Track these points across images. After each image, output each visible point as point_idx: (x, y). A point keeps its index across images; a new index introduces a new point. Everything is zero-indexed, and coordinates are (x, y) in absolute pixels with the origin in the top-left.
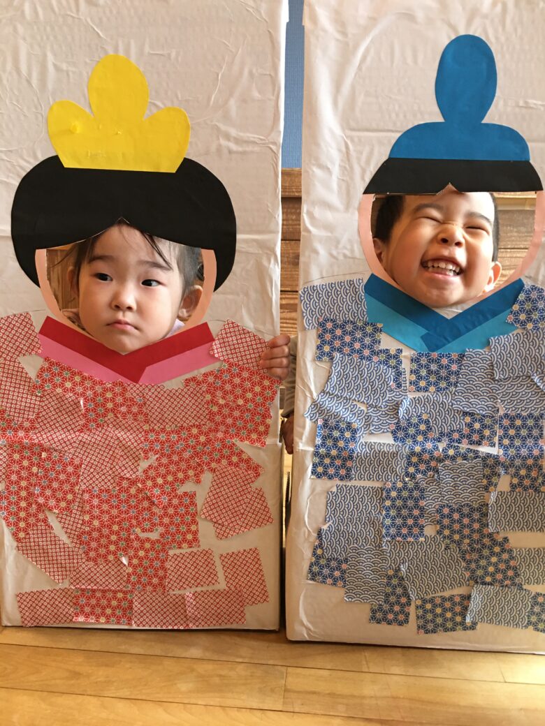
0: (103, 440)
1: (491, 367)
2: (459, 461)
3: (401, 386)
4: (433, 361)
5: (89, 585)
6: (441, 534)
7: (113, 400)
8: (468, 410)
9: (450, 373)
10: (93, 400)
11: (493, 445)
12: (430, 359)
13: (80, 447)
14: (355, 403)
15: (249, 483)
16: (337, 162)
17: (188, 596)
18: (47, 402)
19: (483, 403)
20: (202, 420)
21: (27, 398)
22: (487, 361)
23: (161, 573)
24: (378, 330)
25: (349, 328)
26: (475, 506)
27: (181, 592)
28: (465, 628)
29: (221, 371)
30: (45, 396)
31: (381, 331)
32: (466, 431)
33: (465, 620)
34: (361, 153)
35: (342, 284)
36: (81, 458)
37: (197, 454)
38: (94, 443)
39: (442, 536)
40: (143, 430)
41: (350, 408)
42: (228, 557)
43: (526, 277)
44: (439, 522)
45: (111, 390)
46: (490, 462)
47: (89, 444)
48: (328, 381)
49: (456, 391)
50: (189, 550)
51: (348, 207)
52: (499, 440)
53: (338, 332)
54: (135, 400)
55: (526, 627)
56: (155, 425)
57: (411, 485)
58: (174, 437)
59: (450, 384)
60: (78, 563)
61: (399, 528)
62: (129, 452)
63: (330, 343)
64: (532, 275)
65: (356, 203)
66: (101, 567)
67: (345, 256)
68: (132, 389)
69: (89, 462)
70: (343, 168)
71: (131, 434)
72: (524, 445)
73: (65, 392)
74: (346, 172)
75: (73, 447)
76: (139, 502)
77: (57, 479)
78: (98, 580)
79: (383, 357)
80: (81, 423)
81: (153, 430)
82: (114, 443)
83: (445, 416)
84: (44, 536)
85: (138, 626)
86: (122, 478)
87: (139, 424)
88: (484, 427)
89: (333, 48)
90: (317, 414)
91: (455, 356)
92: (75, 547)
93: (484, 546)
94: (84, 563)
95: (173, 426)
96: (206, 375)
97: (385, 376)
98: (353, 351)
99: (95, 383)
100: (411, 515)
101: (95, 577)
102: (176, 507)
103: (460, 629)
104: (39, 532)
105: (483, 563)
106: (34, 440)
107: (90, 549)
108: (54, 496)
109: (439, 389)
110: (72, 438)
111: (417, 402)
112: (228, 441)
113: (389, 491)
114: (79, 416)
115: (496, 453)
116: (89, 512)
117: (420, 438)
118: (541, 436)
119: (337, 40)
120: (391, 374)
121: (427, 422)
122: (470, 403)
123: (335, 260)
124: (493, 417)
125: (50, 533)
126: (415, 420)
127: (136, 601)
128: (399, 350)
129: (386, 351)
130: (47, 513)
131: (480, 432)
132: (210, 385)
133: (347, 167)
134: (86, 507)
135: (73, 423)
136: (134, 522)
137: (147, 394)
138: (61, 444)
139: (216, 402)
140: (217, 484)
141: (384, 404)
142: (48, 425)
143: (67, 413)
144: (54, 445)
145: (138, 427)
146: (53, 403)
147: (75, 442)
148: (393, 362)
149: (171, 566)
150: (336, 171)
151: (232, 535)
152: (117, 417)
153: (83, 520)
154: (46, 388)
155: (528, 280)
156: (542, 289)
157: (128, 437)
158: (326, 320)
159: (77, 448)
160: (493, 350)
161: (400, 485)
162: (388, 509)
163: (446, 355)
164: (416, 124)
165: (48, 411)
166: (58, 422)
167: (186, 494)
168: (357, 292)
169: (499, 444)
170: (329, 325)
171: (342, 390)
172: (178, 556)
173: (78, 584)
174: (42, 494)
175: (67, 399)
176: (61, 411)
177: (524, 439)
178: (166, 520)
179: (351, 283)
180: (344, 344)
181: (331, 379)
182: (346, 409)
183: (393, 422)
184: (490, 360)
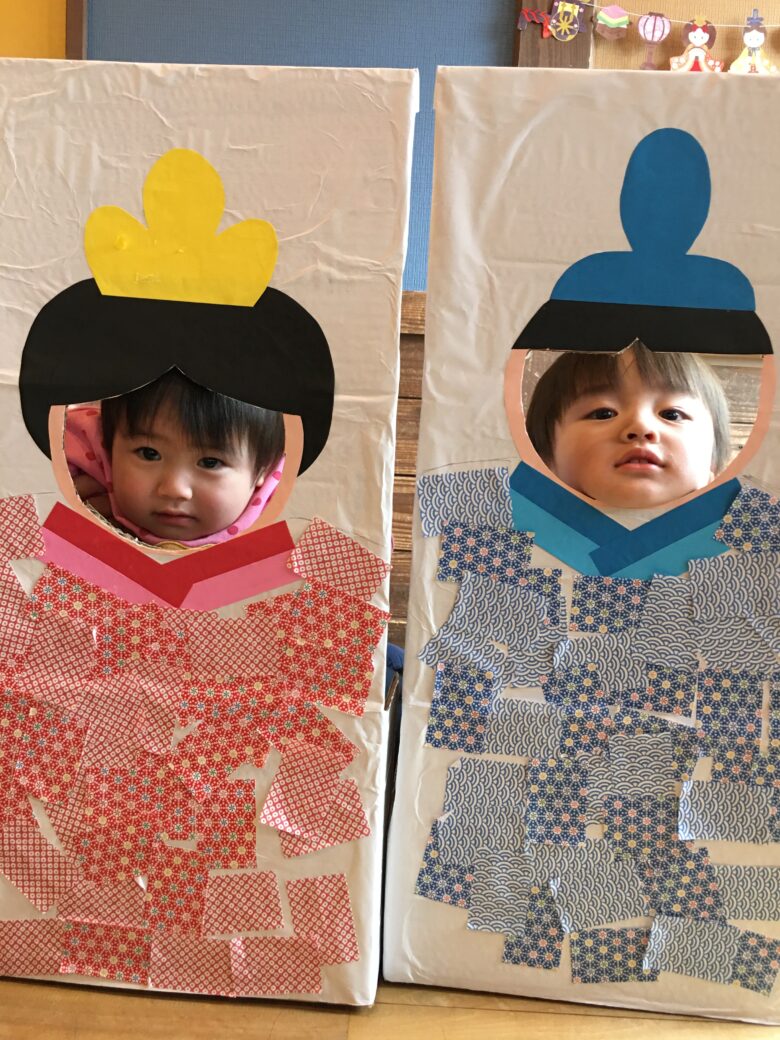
0: (121, 694)
1: (690, 602)
2: (639, 734)
3: (558, 621)
4: (605, 589)
5: (87, 916)
6: (609, 838)
7: (140, 632)
8: (654, 661)
9: (630, 607)
10: (112, 630)
11: (688, 714)
12: (601, 586)
13: (87, 702)
14: (491, 643)
15: (335, 771)
16: (477, 302)
17: (234, 945)
18: (44, 630)
19: (676, 652)
20: (270, 669)
21: (15, 623)
22: (684, 593)
23: (195, 905)
24: (527, 541)
25: (486, 536)
26: (661, 800)
27: (224, 937)
28: (642, 978)
29: (303, 595)
30: (42, 621)
31: (532, 542)
32: (650, 691)
33: (641, 966)
34: (511, 291)
35: (479, 474)
36: (88, 719)
37: (259, 722)
38: (108, 697)
39: (611, 841)
40: (182, 681)
41: (483, 650)
42: (299, 886)
43: (745, 475)
44: (607, 821)
45: (140, 616)
46: (683, 737)
47: (100, 699)
48: (453, 610)
49: (637, 633)
50: (240, 872)
51: (489, 365)
52: (698, 707)
53: (471, 542)
54: (173, 633)
55: (730, 981)
56: (201, 673)
57: (568, 765)
58: (227, 694)
59: (628, 623)
60: (71, 881)
61: (549, 826)
62: (158, 713)
63: (459, 557)
64: (754, 475)
65: (501, 362)
66: (106, 889)
67: (484, 435)
68: (170, 616)
69: (98, 726)
70: (484, 313)
71: (164, 687)
72: (733, 715)
73: (72, 616)
74: (488, 317)
75: (76, 702)
76: (170, 791)
77: (49, 750)
78: (100, 910)
79: (533, 579)
80: (92, 665)
81: (195, 682)
82: (137, 698)
83: (620, 668)
84: (25, 836)
85: (157, 986)
86: (146, 754)
87: (175, 671)
88: (676, 686)
89: (474, 143)
90: (437, 655)
92: (69, 856)
93: (671, 859)
94: (81, 882)
95: (227, 677)
96: (279, 600)
97: (536, 607)
98: (491, 569)
99: (117, 605)
100: (566, 809)
101: (96, 905)
102: (223, 803)
103: (633, 979)
104: (18, 829)
105: (670, 883)
106: (20, 688)
107: (91, 861)
108: (43, 775)
109: (613, 630)
110: (76, 688)
111: (581, 645)
112: (308, 704)
113: (536, 772)
114: (89, 654)
115: (691, 726)
116: (93, 803)
117: (583, 698)
118: (758, 705)
119: (482, 132)
120: (545, 603)
121: (594, 675)
122: (657, 651)
123: (468, 441)
124: (690, 673)
125: (34, 832)
126: (576, 672)
127: (156, 946)
128: (556, 570)
129: (538, 572)
130: (31, 800)
131: (670, 693)
132: (285, 615)
133: (491, 310)
134: (90, 796)
135: (80, 665)
136: (160, 822)
137: (191, 625)
138: (59, 697)
139: (293, 641)
140: (288, 769)
141: (533, 646)
142: (42, 666)
143: (71, 649)
144: (49, 698)
145: (175, 676)
146: (53, 633)
147: (79, 694)
148: (547, 588)
149: (212, 895)
150: (474, 315)
151: (306, 852)
152: (144, 658)
153: (83, 816)
154: (45, 609)
155: (747, 480)
156: (766, 495)
157: (158, 690)
158: (454, 524)
159: (82, 703)
160: (693, 578)
161: (552, 763)
162: (534, 798)
163: (625, 582)
164: (591, 253)
165: (44, 644)
166: (57, 662)
167: (240, 783)
168: (499, 487)
169: (698, 712)
170: (458, 532)
171: (473, 623)
172: (223, 881)
173: (70, 914)
174: (26, 772)
175: (73, 627)
176: (63, 646)
177: (733, 707)
178: (208, 823)
179: (490, 473)
180: (478, 559)
181: (458, 607)
182: (478, 651)
183: (544, 673)
184: (688, 592)
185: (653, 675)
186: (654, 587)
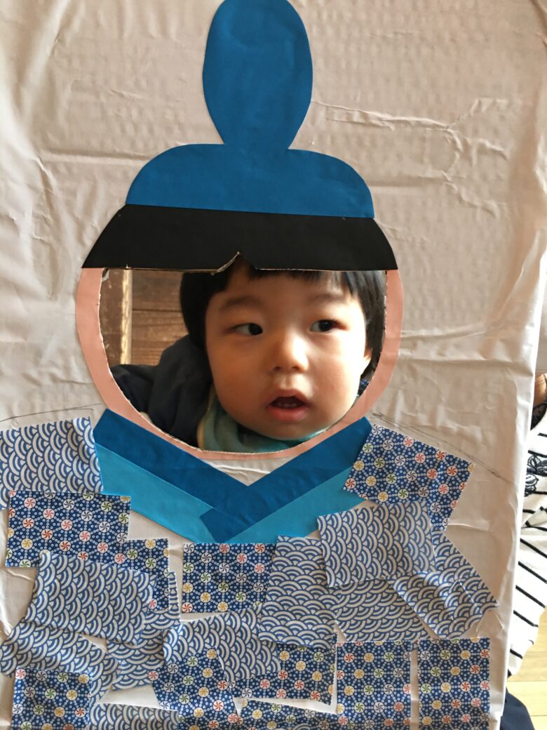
1: (322, 566)
2: (272, 727)
3: (167, 603)
4: (222, 559)
8: (284, 640)
9: (253, 578)
11: (327, 700)
12: (217, 555)
14: (84, 638)
16: (29, 208)
19: (310, 627)
22: (314, 556)
24: (122, 507)
25: (68, 505)
31: (128, 508)
32: (282, 675)
34: (73, 193)
35: (52, 428)
41: (74, 647)
43: (374, 414)
46: (324, 726)
48: (31, 602)
49: (263, 608)
52: (338, 688)
53: (49, 514)
59: (252, 597)
63: (34, 534)
64: (384, 412)
65: (70, 285)
67: (54, 379)
70: (41, 221)
72: (379, 694)
74: (46, 227)
79: (133, 554)
83: (246, 652)
88: (312, 666)
90: (15, 660)
91: (259, 548)
97: (138, 588)
109: (234, 607)
111: (197, 629)
115: (332, 712)
117: (204, 692)
120: (149, 582)
121: (215, 664)
122: (288, 627)
123: (34, 387)
124: (327, 650)
126: (193, 662)
128: (161, 541)
129: (139, 544)
131: (306, 676)
133: (49, 217)
141: (137, 637)
148: (151, 563)
150: (27, 225)
155: (377, 419)
156: (401, 436)
158: (24, 494)
160: (324, 537)
163: (245, 548)
168: (79, 443)
169: (339, 694)
170: (29, 503)
171: (59, 615)
177: (378, 685)
179: (68, 426)
180: (59, 535)
181: (37, 598)
182: (67, 649)
183: (155, 667)
184: (319, 554)
185: (285, 656)
186: (279, 551)
